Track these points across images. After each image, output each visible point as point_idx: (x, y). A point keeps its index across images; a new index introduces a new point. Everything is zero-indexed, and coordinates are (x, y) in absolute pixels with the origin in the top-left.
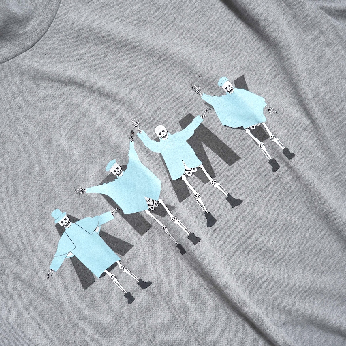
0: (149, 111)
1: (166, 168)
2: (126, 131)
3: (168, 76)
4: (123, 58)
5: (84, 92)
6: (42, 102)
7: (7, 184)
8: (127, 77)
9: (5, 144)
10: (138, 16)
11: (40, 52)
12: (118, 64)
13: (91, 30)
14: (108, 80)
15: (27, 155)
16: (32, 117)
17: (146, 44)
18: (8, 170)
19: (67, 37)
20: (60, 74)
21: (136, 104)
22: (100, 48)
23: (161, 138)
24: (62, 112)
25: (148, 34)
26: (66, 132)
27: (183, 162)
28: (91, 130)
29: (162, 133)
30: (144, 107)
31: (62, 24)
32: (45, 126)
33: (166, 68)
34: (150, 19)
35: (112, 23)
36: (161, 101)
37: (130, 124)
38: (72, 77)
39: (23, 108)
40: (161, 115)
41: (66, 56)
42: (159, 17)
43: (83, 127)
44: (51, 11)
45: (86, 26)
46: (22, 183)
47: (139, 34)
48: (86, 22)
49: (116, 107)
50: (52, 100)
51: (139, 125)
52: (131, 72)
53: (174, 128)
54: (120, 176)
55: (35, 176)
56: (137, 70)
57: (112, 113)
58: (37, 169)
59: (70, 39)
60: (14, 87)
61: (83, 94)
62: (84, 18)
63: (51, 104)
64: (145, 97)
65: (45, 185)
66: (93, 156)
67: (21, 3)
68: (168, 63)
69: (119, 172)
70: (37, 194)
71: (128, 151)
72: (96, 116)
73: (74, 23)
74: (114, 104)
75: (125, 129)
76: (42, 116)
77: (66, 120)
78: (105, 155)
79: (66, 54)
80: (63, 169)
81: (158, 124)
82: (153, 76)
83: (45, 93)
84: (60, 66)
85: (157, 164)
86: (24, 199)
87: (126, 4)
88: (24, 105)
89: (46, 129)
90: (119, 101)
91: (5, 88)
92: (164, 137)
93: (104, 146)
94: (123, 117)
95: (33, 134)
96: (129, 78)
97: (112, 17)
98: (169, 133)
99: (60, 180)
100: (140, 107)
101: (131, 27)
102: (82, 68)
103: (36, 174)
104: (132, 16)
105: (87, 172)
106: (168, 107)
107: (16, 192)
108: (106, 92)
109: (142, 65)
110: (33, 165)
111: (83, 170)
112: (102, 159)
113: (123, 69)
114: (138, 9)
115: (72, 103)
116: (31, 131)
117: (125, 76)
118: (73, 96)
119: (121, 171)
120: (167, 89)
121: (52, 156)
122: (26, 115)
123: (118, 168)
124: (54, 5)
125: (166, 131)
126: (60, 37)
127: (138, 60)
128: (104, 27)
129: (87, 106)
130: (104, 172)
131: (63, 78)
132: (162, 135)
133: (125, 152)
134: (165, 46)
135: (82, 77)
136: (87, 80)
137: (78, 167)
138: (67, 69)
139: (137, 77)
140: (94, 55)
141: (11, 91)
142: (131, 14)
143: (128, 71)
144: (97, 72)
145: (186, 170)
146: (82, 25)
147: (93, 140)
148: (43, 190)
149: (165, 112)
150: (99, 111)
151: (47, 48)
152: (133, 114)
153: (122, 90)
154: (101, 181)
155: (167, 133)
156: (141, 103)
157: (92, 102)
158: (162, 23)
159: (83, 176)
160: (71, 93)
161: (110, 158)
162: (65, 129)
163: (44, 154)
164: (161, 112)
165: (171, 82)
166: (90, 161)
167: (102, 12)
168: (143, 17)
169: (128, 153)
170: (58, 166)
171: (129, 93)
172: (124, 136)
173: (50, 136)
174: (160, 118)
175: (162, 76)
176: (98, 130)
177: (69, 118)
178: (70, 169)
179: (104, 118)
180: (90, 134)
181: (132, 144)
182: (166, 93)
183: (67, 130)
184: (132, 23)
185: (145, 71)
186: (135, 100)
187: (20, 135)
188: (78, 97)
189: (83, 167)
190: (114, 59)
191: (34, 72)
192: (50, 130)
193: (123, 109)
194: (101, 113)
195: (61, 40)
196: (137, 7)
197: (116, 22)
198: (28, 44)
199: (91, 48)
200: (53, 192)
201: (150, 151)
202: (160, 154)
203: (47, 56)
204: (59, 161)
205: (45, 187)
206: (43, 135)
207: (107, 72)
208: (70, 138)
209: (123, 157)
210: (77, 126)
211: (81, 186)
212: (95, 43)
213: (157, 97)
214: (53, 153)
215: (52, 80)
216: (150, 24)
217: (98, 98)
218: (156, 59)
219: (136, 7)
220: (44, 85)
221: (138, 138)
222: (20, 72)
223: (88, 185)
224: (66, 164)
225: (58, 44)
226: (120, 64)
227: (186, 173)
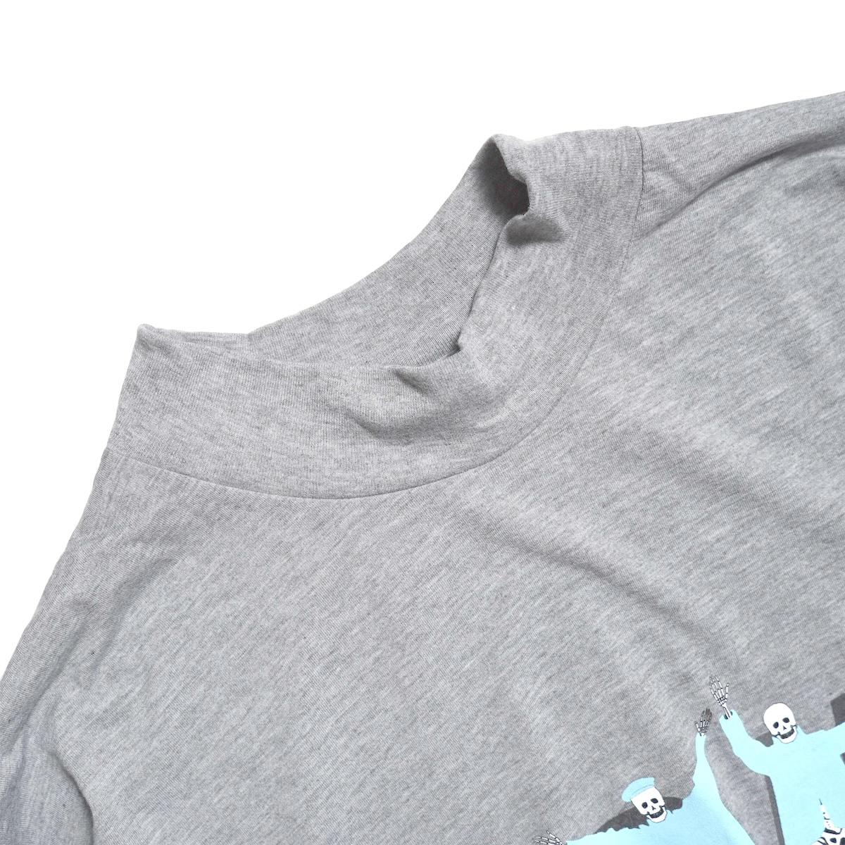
0: (759, 664)
1: (775, 817)
2: (692, 707)
3: (826, 580)
4: (718, 517)
5: (602, 589)
6: (493, 598)
7: (368, 789)
8: (718, 567)
9: (381, 688)
10: (776, 414)
11: (513, 473)
12: (701, 531)
13: (654, 439)
14: (669, 568)
15: (431, 729)
16: (461, 631)
17: (789, 497)
18: (376, 756)
19: (586, 446)
20: (555, 538)
21: (729, 643)
22: (665, 484)
23: (776, 736)
24: (538, 631)
25: (794, 466)
26: (538, 684)
27: (823, 808)
28: (604, 692)
29: (782, 724)
30: (748, 652)
31: (582, 414)
32: (489, 661)
33: (824, 561)
34: (805, 427)
35: (706, 427)
36: (794, 642)
37: (707, 692)
38: (584, 552)
39: (442, 607)
40: (787, 679)
41: (576, 491)
42: (828, 426)
43: (586, 679)
44: (561, 377)
45: (643, 429)
46: (406, 794)
47: (774, 468)
48: (644, 418)
49: (680, 641)
50: (519, 599)
51: (727, 695)
52: (730, 556)
53: (815, 719)
54: (655, 820)
55: (441, 783)
56: (748, 555)
57: (666, 655)
58: (451, 767)
59: (593, 452)
60: (430, 551)
61: (598, 594)
62: (639, 405)
63: (514, 608)
64: (756, 624)
65: (461, 811)
66: (596, 755)
67: (496, 353)
68: (834, 550)
69: (655, 811)
70: (437, 830)
71: (693, 766)
72: (624, 658)
73: (612, 416)
74: (675, 633)
75: (690, 701)
76: (485, 633)
77: (543, 654)
78: (629, 762)
79: (576, 486)
80: (515, 778)
81: (776, 700)
82: (785, 574)
83: (506, 578)
84: (555, 516)
85: (755, 803)
86: (402, 836)
87: (749, 379)
88: (446, 598)
89: (489, 669)
90: (688, 627)
91: (407, 550)
92: (784, 737)
93: (631, 738)
94: (693, 672)
95: (455, 677)
96: (723, 571)
97: (708, 408)
98: (798, 727)
99: (502, 805)
100: (739, 651)
101: (752, 441)
102: (609, 528)
103: (444, 779)
104: (760, 412)
105: (574, 797)
106: (812, 660)
107: (387, 813)
108: (660, 602)
109: (764, 542)
110: (442, 757)
111: (565, 791)
112: (619, 769)
113: (712, 546)
114: (777, 397)
115: (567, 614)
116: (452, 666)
117: (715, 564)
118: (574, 596)
119: (662, 810)
120: (817, 615)
121: (493, 740)
122: (446, 625)
123: (655, 801)
124: (572, 363)
125: (792, 722)
126: (570, 444)
127: (755, 529)
128: (688, 437)
129: (605, 628)
130: (617, 800)
131: (559, 552)
132: (780, 729)
133: (686, 769)
134: (835, 508)
135: (608, 554)
136: (620, 564)
137: (554, 783)
138: (572, 526)
139: (744, 570)
140: (645, 499)
141: (423, 559)
142: (757, 409)
143: (725, 553)
144: (644, 543)
145: (827, 831)
146: (634, 425)
147: (604, 717)
148: (455, 821)
149: (801, 671)
150: (634, 642)
151: (532, 465)
152: (717, 664)
153: (701, 602)
154: (605, 821)
155: (794, 728)
156: (742, 641)
157: (617, 617)
158: (835, 440)
159: (563, 806)
160: (569, 587)
161: (640, 771)
162: (536, 675)
163: (474, 731)
164: (790, 670)
165: (829, 600)
166: (585, 766)
167: (685, 392)
168: (786, 420)
169: (692, 773)
170: (504, 768)
171: (718, 610)
172: (684, 719)
173: (498, 688)
174: (785, 685)
175: (809, 579)
176: (623, 695)
177: (553, 651)
178: (535, 784)
179: (643, 664)
180: (598, 701)
181: (701, 740)
182: (811, 625)
183: (542, 678)
184: (757, 431)
185: (769, 558)
186: (730, 632)
187: (425, 675)
188: (588, 600)
189: (567, 781)
190: (694, 516)
191: (488, 522)
192: (501, 675)
193: (694, 650)
194: (637, 651)
195: (570, 451)
196: (777, 391)
197: (717, 421)
198: (487, 451)
199: (640, 480)
200: (480, 831)
201: (744, 766)
202: (768, 779)
203: (528, 485)
204: (509, 756)
205: (461, 815)
206: (480, 682)
207: (670, 548)
208: (546, 701)
209: (677, 778)
210: (568, 673)
211: (556, 831)
212: (654, 471)
213: (787, 630)
214: (498, 733)
215: (527, 549)
216: (802, 441)
217: (635, 611)
218: (803, 537)
219: (773, 391)
220: (505, 556)
221: (720, 730)
222: (454, 516)
223: (573, 833)
224: (526, 768)
225: (561, 459)
226: (707, 532)
227: (824, 839)
